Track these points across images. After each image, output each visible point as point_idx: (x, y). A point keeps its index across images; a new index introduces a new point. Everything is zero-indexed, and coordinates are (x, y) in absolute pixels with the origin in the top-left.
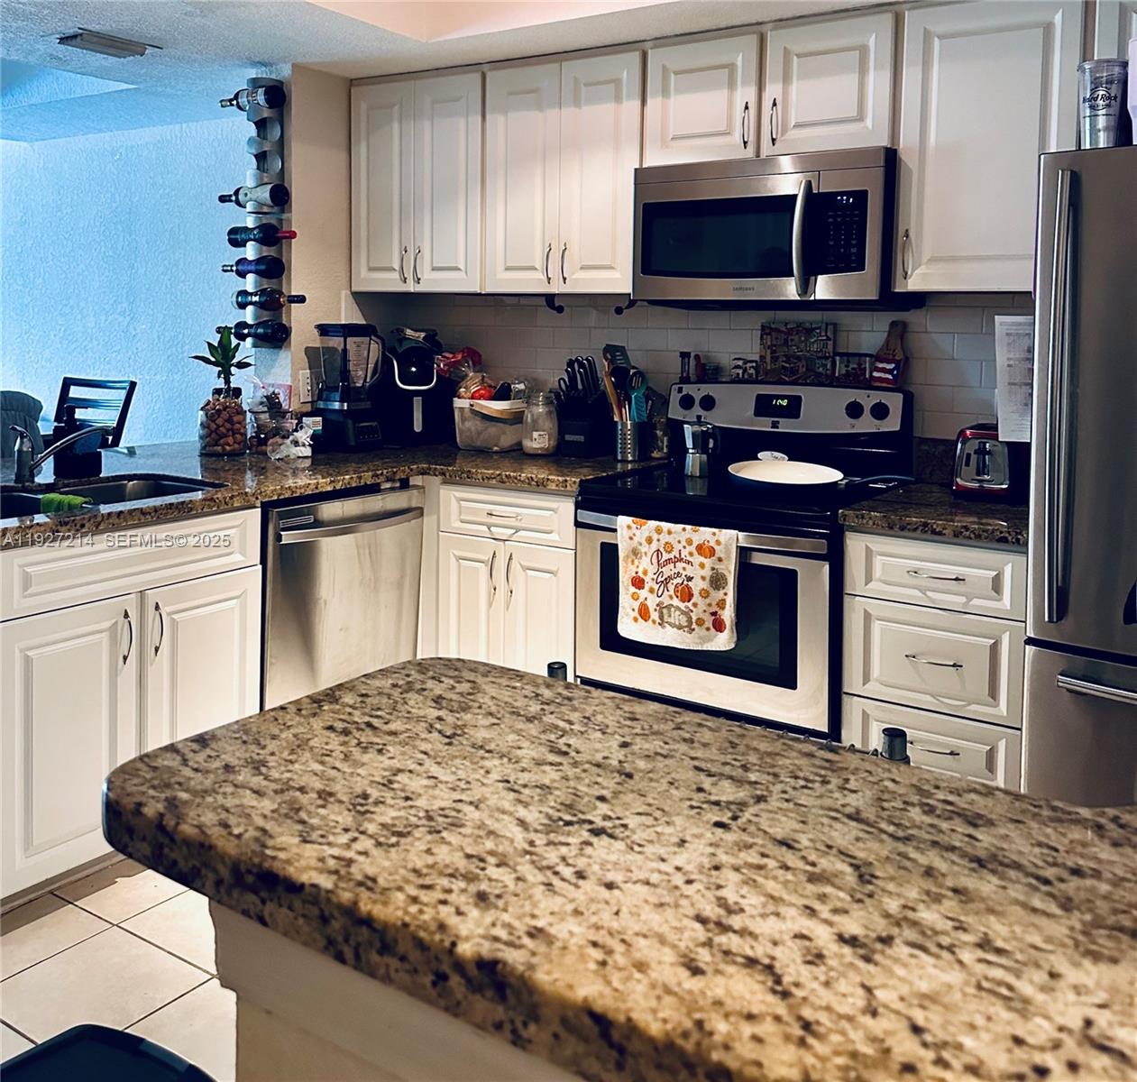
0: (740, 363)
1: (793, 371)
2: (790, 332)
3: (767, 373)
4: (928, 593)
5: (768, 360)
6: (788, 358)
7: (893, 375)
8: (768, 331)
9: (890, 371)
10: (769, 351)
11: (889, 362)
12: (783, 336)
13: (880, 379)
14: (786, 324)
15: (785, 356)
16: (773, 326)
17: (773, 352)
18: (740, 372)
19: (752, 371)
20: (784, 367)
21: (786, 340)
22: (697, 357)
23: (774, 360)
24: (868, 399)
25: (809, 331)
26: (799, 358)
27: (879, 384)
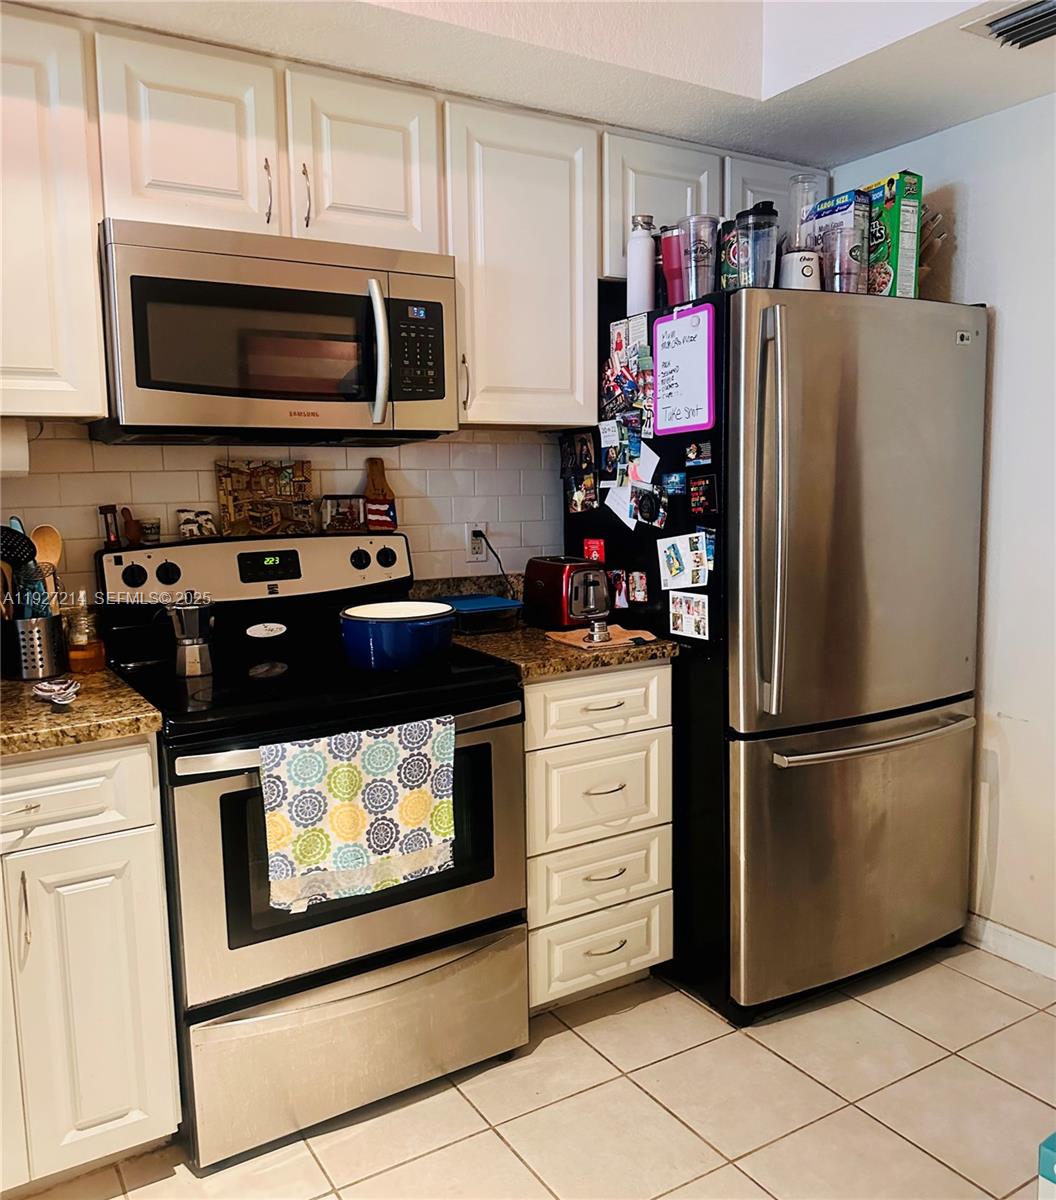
0: (191, 516)
1: (269, 522)
2: (253, 473)
3: (232, 525)
4: (595, 725)
5: (231, 510)
6: (254, 505)
7: (390, 517)
8: (225, 472)
9: (386, 513)
10: (231, 498)
11: (382, 503)
12: (245, 479)
13: (377, 522)
14: (249, 463)
15: (251, 503)
16: (231, 465)
17: (235, 499)
18: (194, 528)
19: (210, 525)
20: (251, 517)
21: (248, 483)
22: (125, 511)
23: (238, 509)
24: (373, 545)
25: (278, 471)
26: (268, 504)
27: (378, 528)
